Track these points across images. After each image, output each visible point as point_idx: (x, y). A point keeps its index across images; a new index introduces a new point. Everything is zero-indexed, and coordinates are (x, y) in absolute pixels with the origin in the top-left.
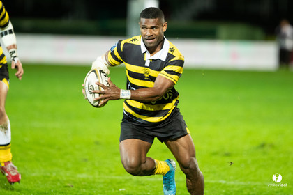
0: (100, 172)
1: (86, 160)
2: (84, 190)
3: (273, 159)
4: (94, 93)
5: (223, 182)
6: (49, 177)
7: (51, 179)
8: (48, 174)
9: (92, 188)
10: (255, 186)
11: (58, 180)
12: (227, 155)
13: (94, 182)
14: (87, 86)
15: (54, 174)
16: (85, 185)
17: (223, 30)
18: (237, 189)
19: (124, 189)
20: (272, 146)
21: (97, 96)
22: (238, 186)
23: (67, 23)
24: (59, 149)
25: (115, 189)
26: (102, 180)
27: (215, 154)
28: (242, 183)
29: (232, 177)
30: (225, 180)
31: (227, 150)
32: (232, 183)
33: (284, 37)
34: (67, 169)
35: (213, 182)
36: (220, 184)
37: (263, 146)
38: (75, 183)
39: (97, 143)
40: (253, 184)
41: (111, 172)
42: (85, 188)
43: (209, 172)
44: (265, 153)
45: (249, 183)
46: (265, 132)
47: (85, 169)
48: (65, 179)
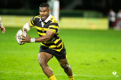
0: (35, 72)
1: (29, 67)
2: (29, 79)
3: (106, 66)
4: (20, 39)
5: (86, 76)
6: (14, 74)
7: (15, 74)
8: (14, 73)
9: (32, 78)
10: (99, 77)
11: (18, 75)
12: (88, 64)
13: (33, 76)
14: (18, 35)
15: (16, 72)
16: (29, 77)
17: (86, 13)
18: (91, 79)
19: (45, 79)
20: (106, 61)
21: (21, 40)
22: (92, 77)
23: (21, 11)
24: (18, 62)
25: (41, 78)
26: (36, 75)
27: (82, 64)
28: (94, 76)
29: (89, 74)
30: (87, 75)
31: (87, 63)
32: (89, 76)
33: (111, 16)
34: (22, 70)
35: (82, 76)
36: (85, 76)
37: (102, 61)
38: (25, 76)
39: (34, 60)
40: (98, 76)
41: (40, 71)
42: (29, 78)
43: (80, 72)
44: (103, 64)
45: (96, 76)
46: (103, 55)
47: (29, 70)
48: (21, 74)
